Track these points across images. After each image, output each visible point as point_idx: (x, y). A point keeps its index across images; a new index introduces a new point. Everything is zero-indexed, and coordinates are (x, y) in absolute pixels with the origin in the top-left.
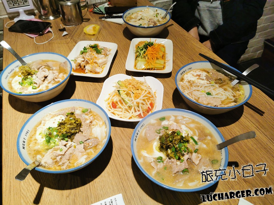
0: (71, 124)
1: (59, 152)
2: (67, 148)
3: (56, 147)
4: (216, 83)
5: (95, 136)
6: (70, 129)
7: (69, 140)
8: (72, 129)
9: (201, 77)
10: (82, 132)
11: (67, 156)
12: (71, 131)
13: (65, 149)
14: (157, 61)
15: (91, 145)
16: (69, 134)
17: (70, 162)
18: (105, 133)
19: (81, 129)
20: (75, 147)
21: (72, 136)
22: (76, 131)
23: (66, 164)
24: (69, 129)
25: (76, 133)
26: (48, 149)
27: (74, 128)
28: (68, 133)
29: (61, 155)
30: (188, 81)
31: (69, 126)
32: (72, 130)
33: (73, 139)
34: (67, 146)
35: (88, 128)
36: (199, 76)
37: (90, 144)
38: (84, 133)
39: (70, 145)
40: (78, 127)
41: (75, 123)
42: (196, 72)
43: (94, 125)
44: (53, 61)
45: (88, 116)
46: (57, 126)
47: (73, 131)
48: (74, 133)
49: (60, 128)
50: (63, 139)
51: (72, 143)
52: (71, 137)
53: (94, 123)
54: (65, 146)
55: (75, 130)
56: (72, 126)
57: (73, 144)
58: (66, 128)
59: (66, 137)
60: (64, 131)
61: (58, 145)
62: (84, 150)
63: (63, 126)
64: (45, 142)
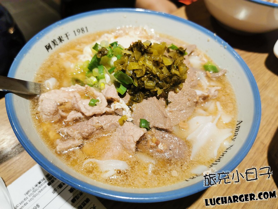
0: (157, 63)
1: (84, 105)
2: (108, 110)
3: (93, 90)
5: (189, 138)
6: (146, 74)
7: (128, 97)
8: (152, 77)
10: (168, 103)
11: (86, 127)
12: (145, 79)
13: (103, 107)
15: (161, 152)
16: (136, 84)
17: (81, 146)
18: (219, 152)
19: (171, 94)
20: (123, 122)
21: (141, 94)
22: (157, 89)
23: (71, 143)
24: (144, 70)
25: (154, 94)
26: (77, 81)
27: (158, 78)
28: (138, 79)
29: (83, 114)
31: (149, 64)
32: (150, 79)
33: (137, 101)
34: (112, 105)
35: (188, 103)
37: (161, 147)
38: (168, 109)
39: (119, 107)
40: (167, 83)
41: (169, 68)
43: (205, 110)
45: (209, 81)
46: (128, 47)
47: (150, 84)
48: (149, 90)
49: (129, 56)
50: (117, 85)
51: (127, 108)
52: (136, 93)
53: (210, 105)
54: (110, 101)
55: (157, 85)
56: (154, 70)
57: (127, 112)
58: (141, 62)
59: (125, 85)
60: (132, 66)
61: (100, 90)
62: (133, 146)
63: (136, 54)
64: (86, 66)
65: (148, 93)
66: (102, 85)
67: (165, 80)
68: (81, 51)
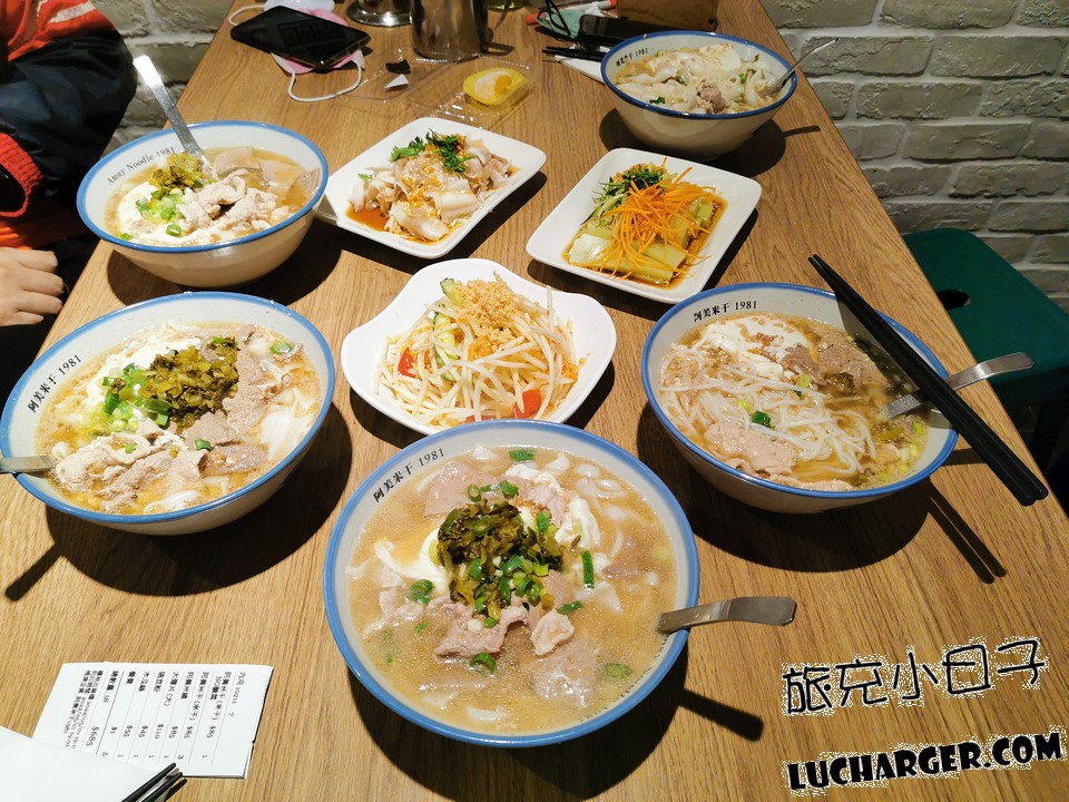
0: (193, 373)
1: (121, 455)
2: (153, 448)
3: (124, 435)
4: (821, 388)
5: (262, 442)
6: (184, 390)
7: (174, 425)
8: (194, 390)
9: (770, 349)
10: (226, 414)
11: (133, 475)
12: (185, 396)
13: (146, 447)
14: (657, 251)
15: (232, 465)
16: (176, 406)
17: (135, 497)
19: (226, 401)
20: (175, 453)
21: (189, 416)
22: (207, 402)
23: (119, 499)
24: (180, 387)
25: (207, 409)
26: (98, 434)
27: (202, 390)
28: (177, 399)
29: (122, 465)
30: (708, 347)
31: (183, 378)
32: (193, 394)
33: (188, 426)
34: (156, 442)
35: (253, 404)
36: (767, 340)
37: (229, 461)
38: (229, 419)
39: (166, 441)
40: (214, 391)
41: (210, 373)
42: (762, 323)
43: (280, 404)
44: (284, 160)
45: (281, 367)
46: (148, 367)
47: (194, 400)
48: (196, 408)
49: (154, 377)
50: (154, 417)
51: (177, 437)
52: (182, 417)
53: (286, 396)
54: (152, 439)
55: (203, 396)
56: (192, 382)
57: (178, 441)
58: (172, 379)
59: (163, 413)
60: (162, 389)
61: (134, 432)
62: (196, 471)
63: (162, 372)
64: (100, 409)
65: (197, 411)
66: (135, 426)
67: (209, 388)
68: (84, 394)
